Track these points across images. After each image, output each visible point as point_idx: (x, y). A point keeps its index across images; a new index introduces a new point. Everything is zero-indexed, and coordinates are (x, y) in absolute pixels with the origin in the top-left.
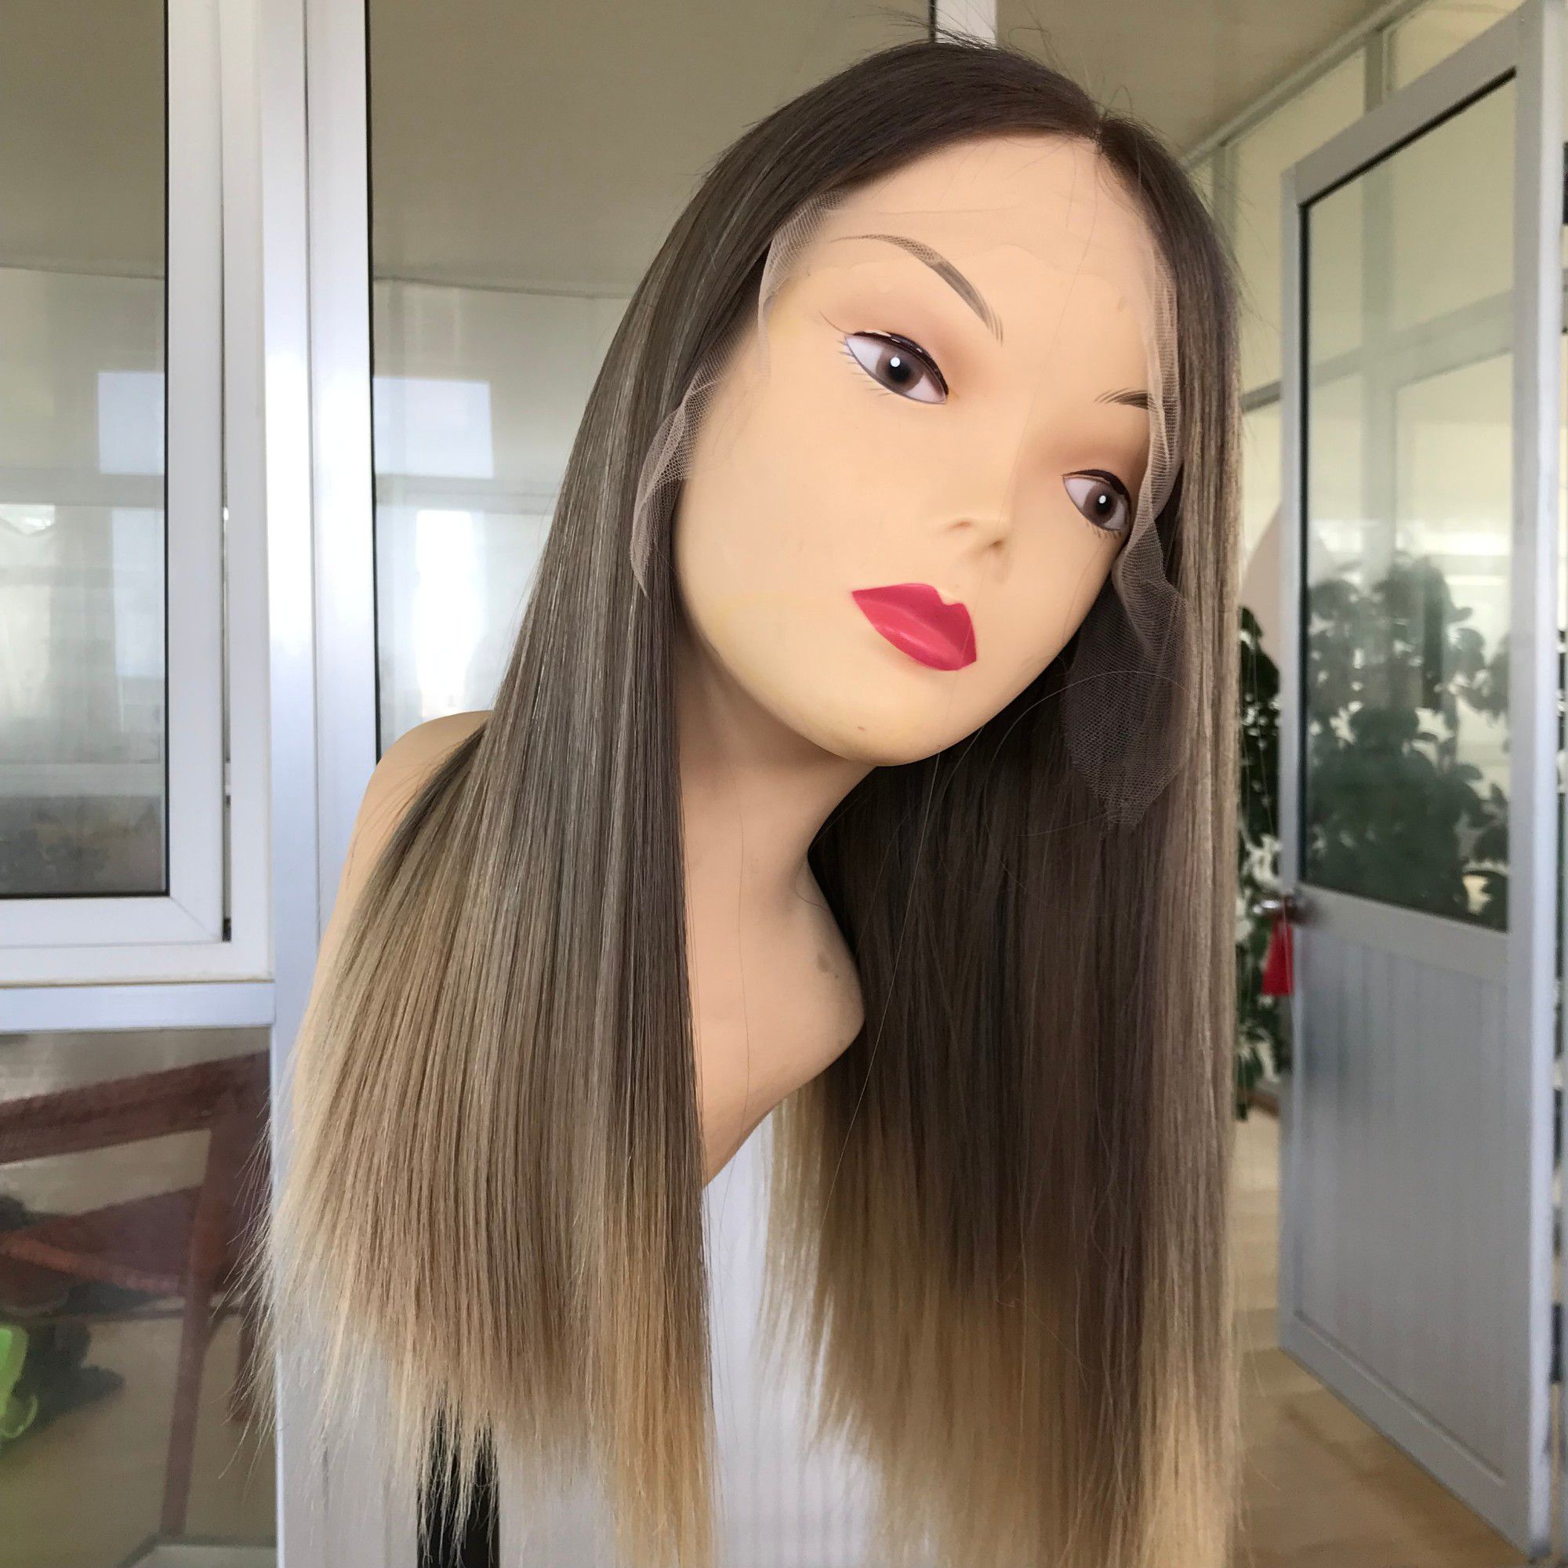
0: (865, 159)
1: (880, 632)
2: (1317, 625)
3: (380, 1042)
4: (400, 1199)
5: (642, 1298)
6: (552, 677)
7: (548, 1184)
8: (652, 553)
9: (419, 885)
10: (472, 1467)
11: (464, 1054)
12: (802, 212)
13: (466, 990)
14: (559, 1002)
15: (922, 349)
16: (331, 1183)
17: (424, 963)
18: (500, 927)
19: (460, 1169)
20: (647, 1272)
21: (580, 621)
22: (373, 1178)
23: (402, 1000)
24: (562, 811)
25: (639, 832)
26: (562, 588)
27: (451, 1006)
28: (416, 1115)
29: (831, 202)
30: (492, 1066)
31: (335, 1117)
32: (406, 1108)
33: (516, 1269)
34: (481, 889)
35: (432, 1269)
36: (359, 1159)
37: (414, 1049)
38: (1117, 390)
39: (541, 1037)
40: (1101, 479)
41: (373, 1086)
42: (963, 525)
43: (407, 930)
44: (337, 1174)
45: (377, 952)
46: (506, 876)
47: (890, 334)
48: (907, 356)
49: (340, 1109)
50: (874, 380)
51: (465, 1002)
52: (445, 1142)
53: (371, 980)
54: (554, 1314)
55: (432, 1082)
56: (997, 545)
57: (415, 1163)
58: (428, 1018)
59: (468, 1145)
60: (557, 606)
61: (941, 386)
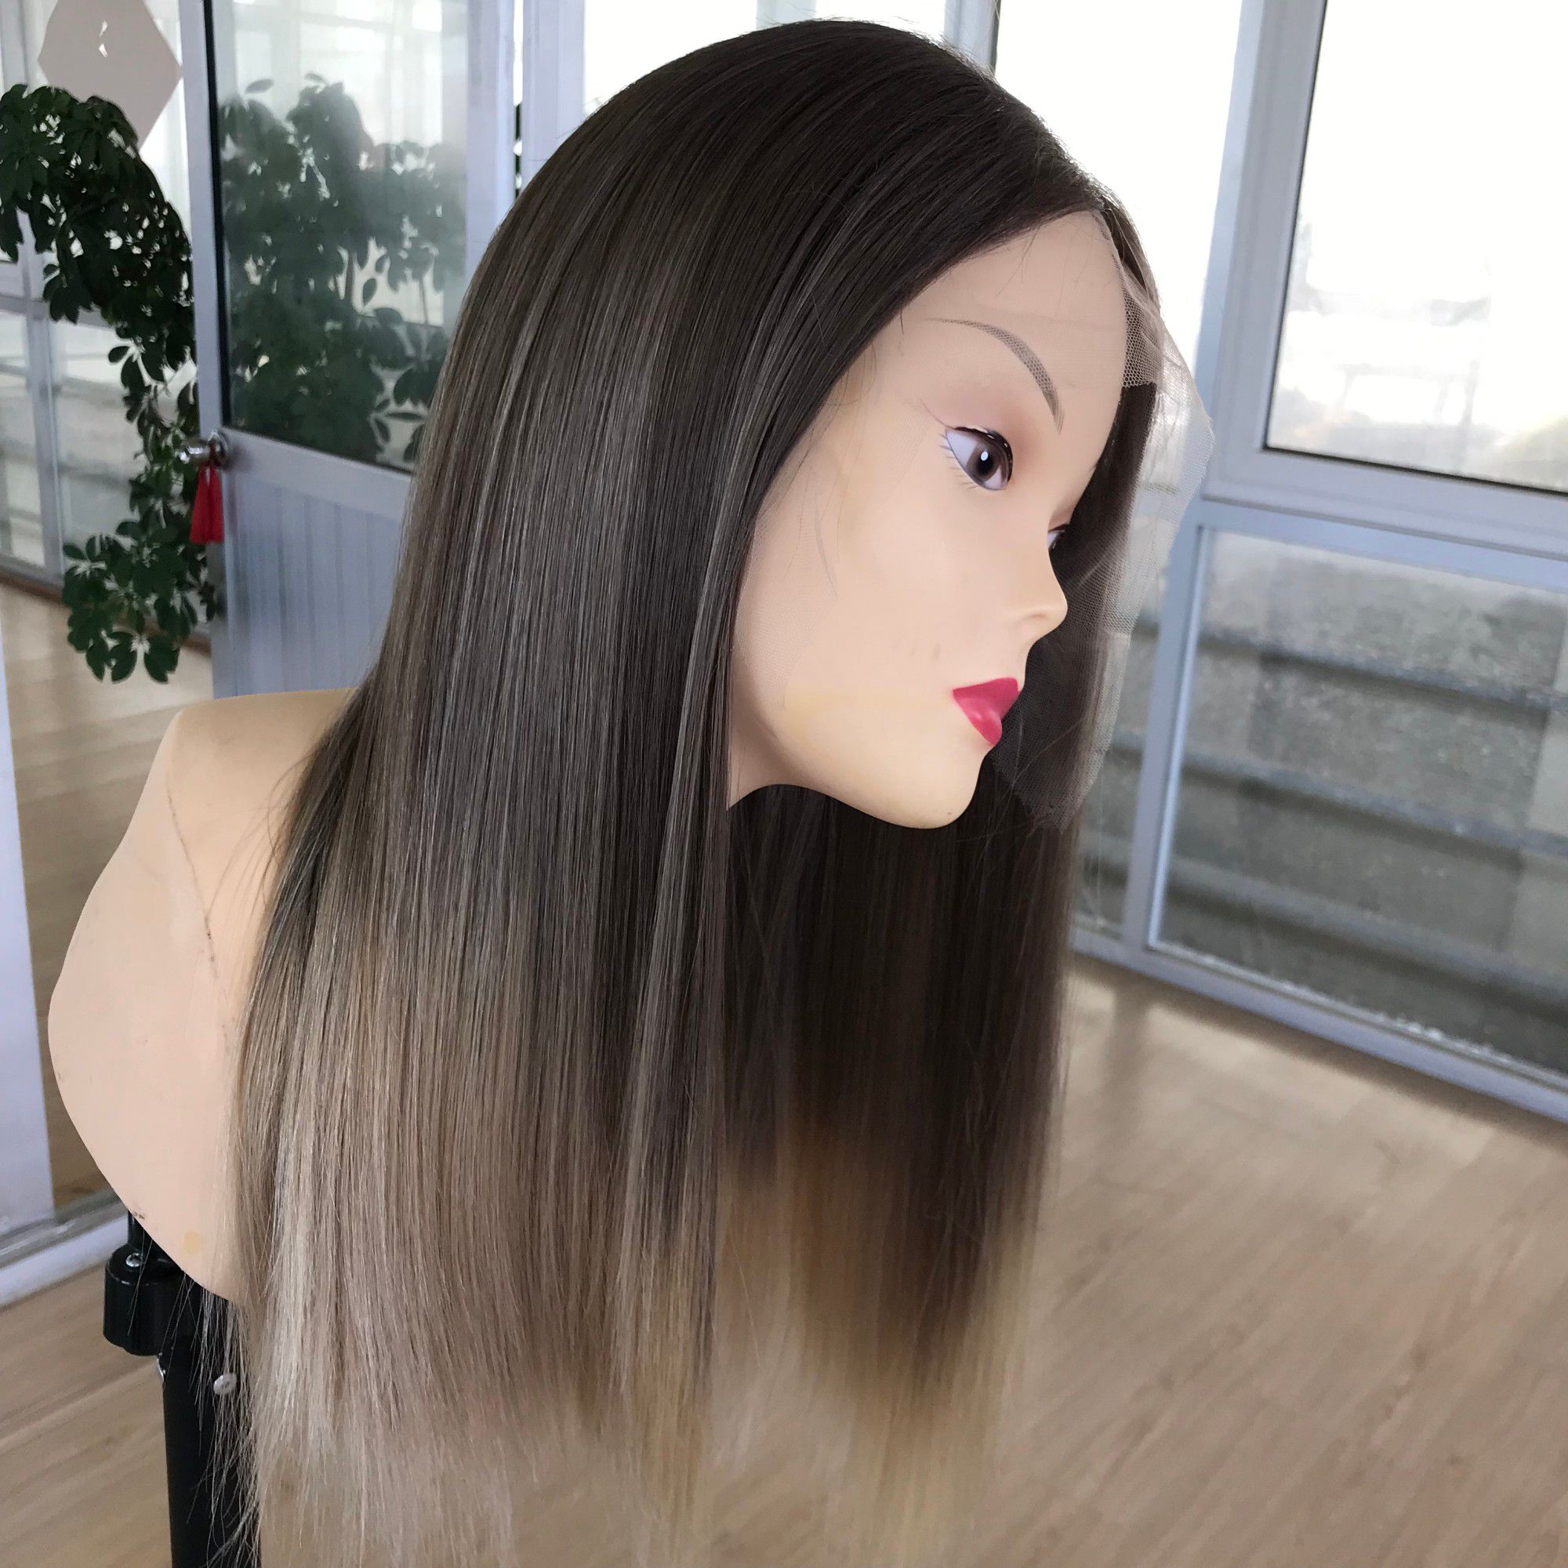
2: (230, 150)
15: (1007, 443)
42: (1037, 616)
47: (987, 430)
48: (994, 450)
50: (967, 474)
61: (1008, 474)
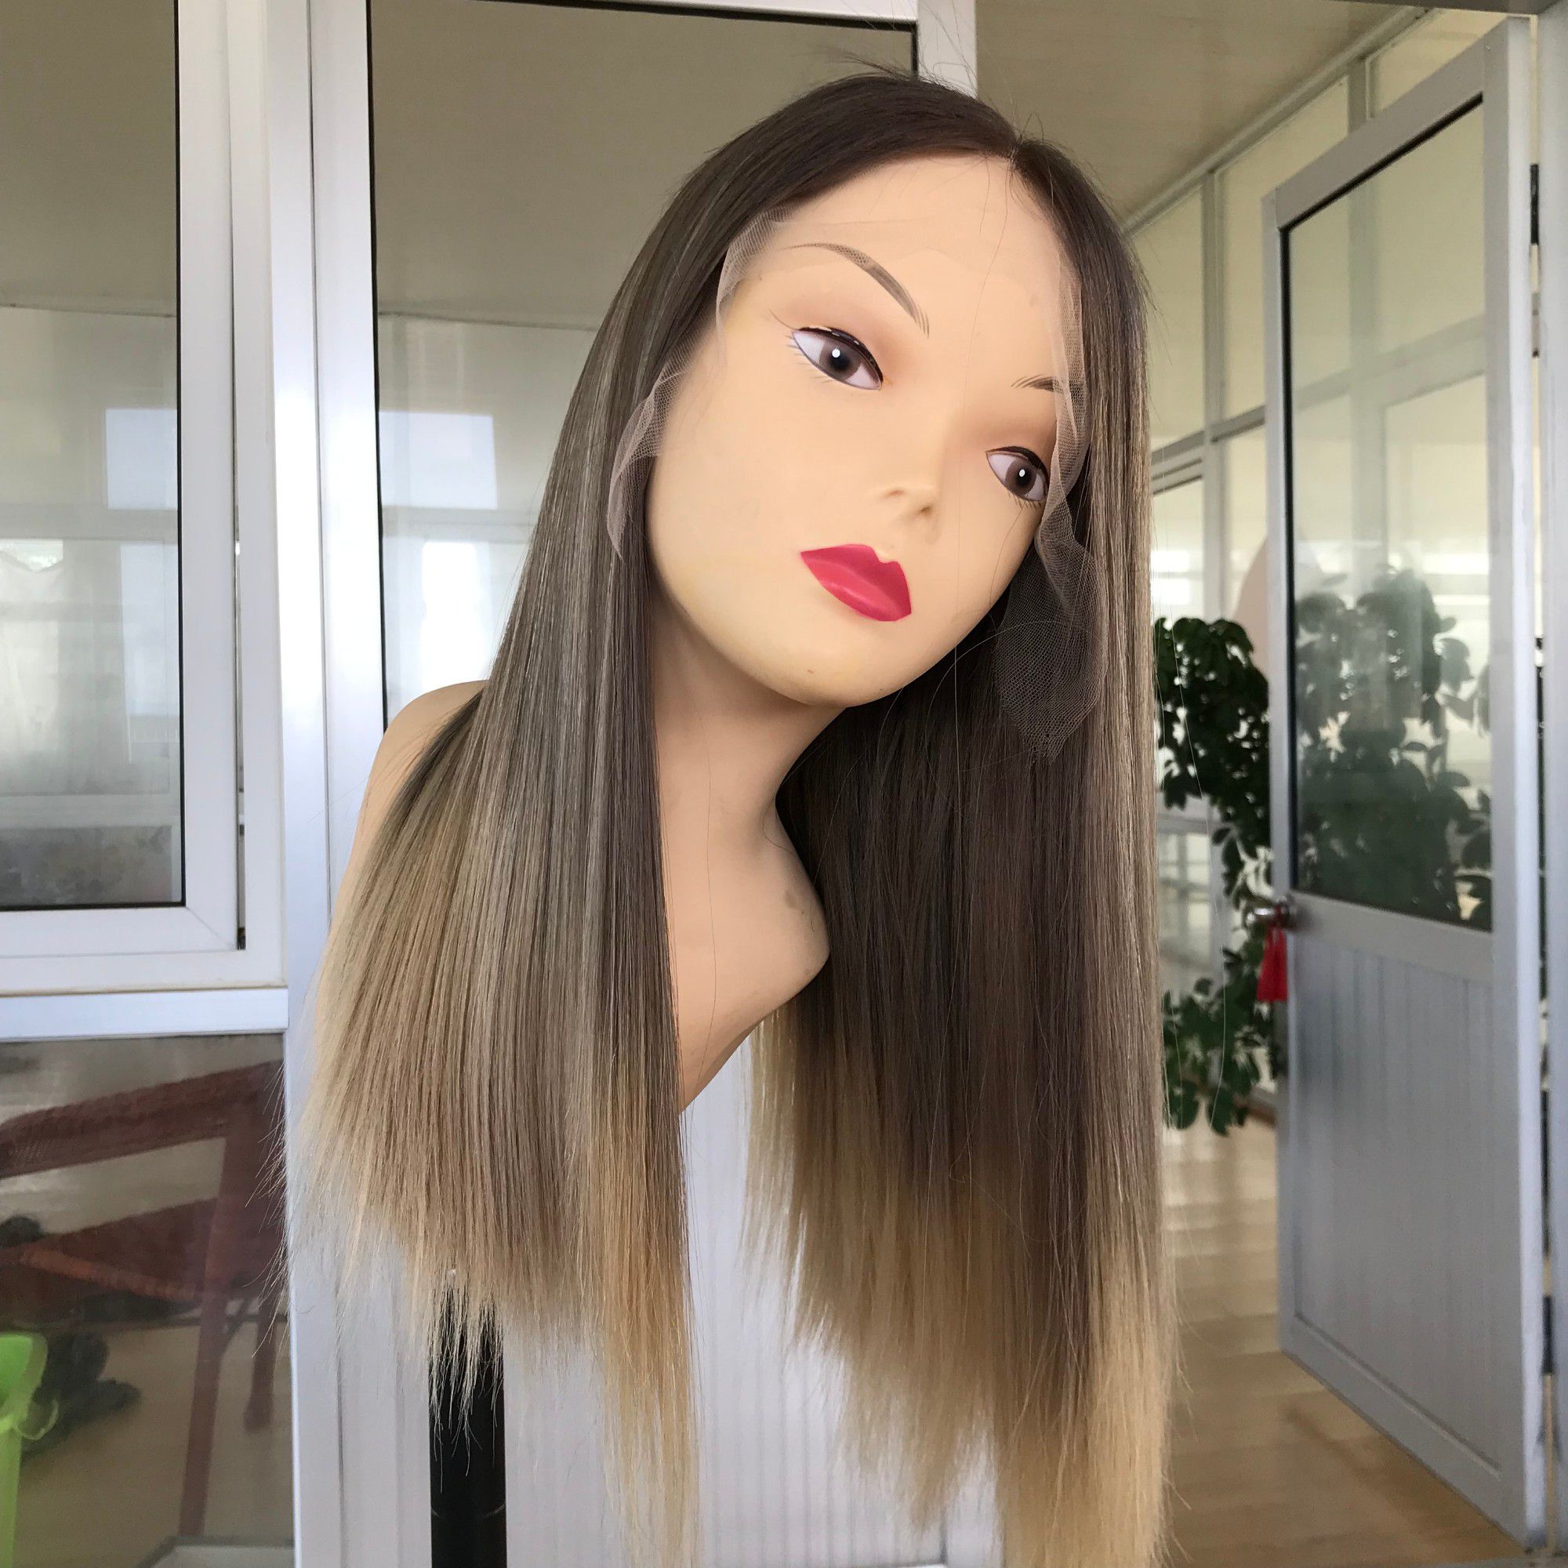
0: (808, 178)
1: (825, 587)
2: (1304, 638)
3: (393, 966)
4: (413, 1103)
5: (626, 1180)
6: (542, 640)
7: (543, 1087)
8: (627, 523)
9: (426, 828)
10: (478, 1342)
11: (468, 975)
12: (753, 225)
13: (469, 919)
14: (552, 929)
15: (858, 341)
16: (350, 1089)
17: (431, 896)
18: (499, 862)
19: (466, 1077)
20: (630, 1157)
21: (566, 589)
22: (388, 1084)
23: (412, 928)
24: (552, 757)
25: (619, 770)
26: (551, 561)
27: (456, 932)
28: (426, 1029)
29: (778, 216)
30: (493, 985)
31: (353, 1033)
32: (417, 1023)
33: (516, 1163)
34: (481, 830)
35: (440, 1165)
36: (375, 1067)
37: (424, 969)
38: (1032, 376)
39: (536, 958)
40: (1020, 454)
41: (387, 1004)
42: (896, 493)
43: (415, 868)
44: (355, 1082)
45: (390, 887)
46: (504, 816)
47: (831, 329)
48: (847, 348)
49: (358, 1024)
50: (817, 369)
51: (468, 929)
52: (452, 1052)
53: (385, 912)
54: (549, 1204)
55: (440, 1000)
56: (926, 510)
57: (425, 1071)
58: (435, 944)
59: (472, 1053)
60: (546, 577)
61: (877, 374)
